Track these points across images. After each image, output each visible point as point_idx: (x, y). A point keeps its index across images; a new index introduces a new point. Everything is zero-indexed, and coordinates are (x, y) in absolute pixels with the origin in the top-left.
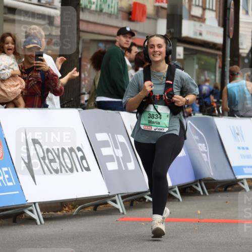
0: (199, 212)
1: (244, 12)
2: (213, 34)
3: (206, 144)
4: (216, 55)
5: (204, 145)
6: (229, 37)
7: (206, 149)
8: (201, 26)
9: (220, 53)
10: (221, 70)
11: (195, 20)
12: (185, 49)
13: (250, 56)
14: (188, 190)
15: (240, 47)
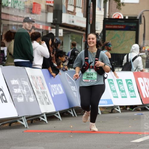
0: (72, 127)
1: (99, 9)
2: (80, 22)
3: (75, 86)
4: (82, 34)
5: (75, 87)
6: (90, 23)
7: (76, 89)
8: (73, 17)
9: (84, 33)
10: (85, 43)
11: (70, 14)
12: (64, 31)
13: (102, 35)
14: (65, 114)
15: (96, 29)
